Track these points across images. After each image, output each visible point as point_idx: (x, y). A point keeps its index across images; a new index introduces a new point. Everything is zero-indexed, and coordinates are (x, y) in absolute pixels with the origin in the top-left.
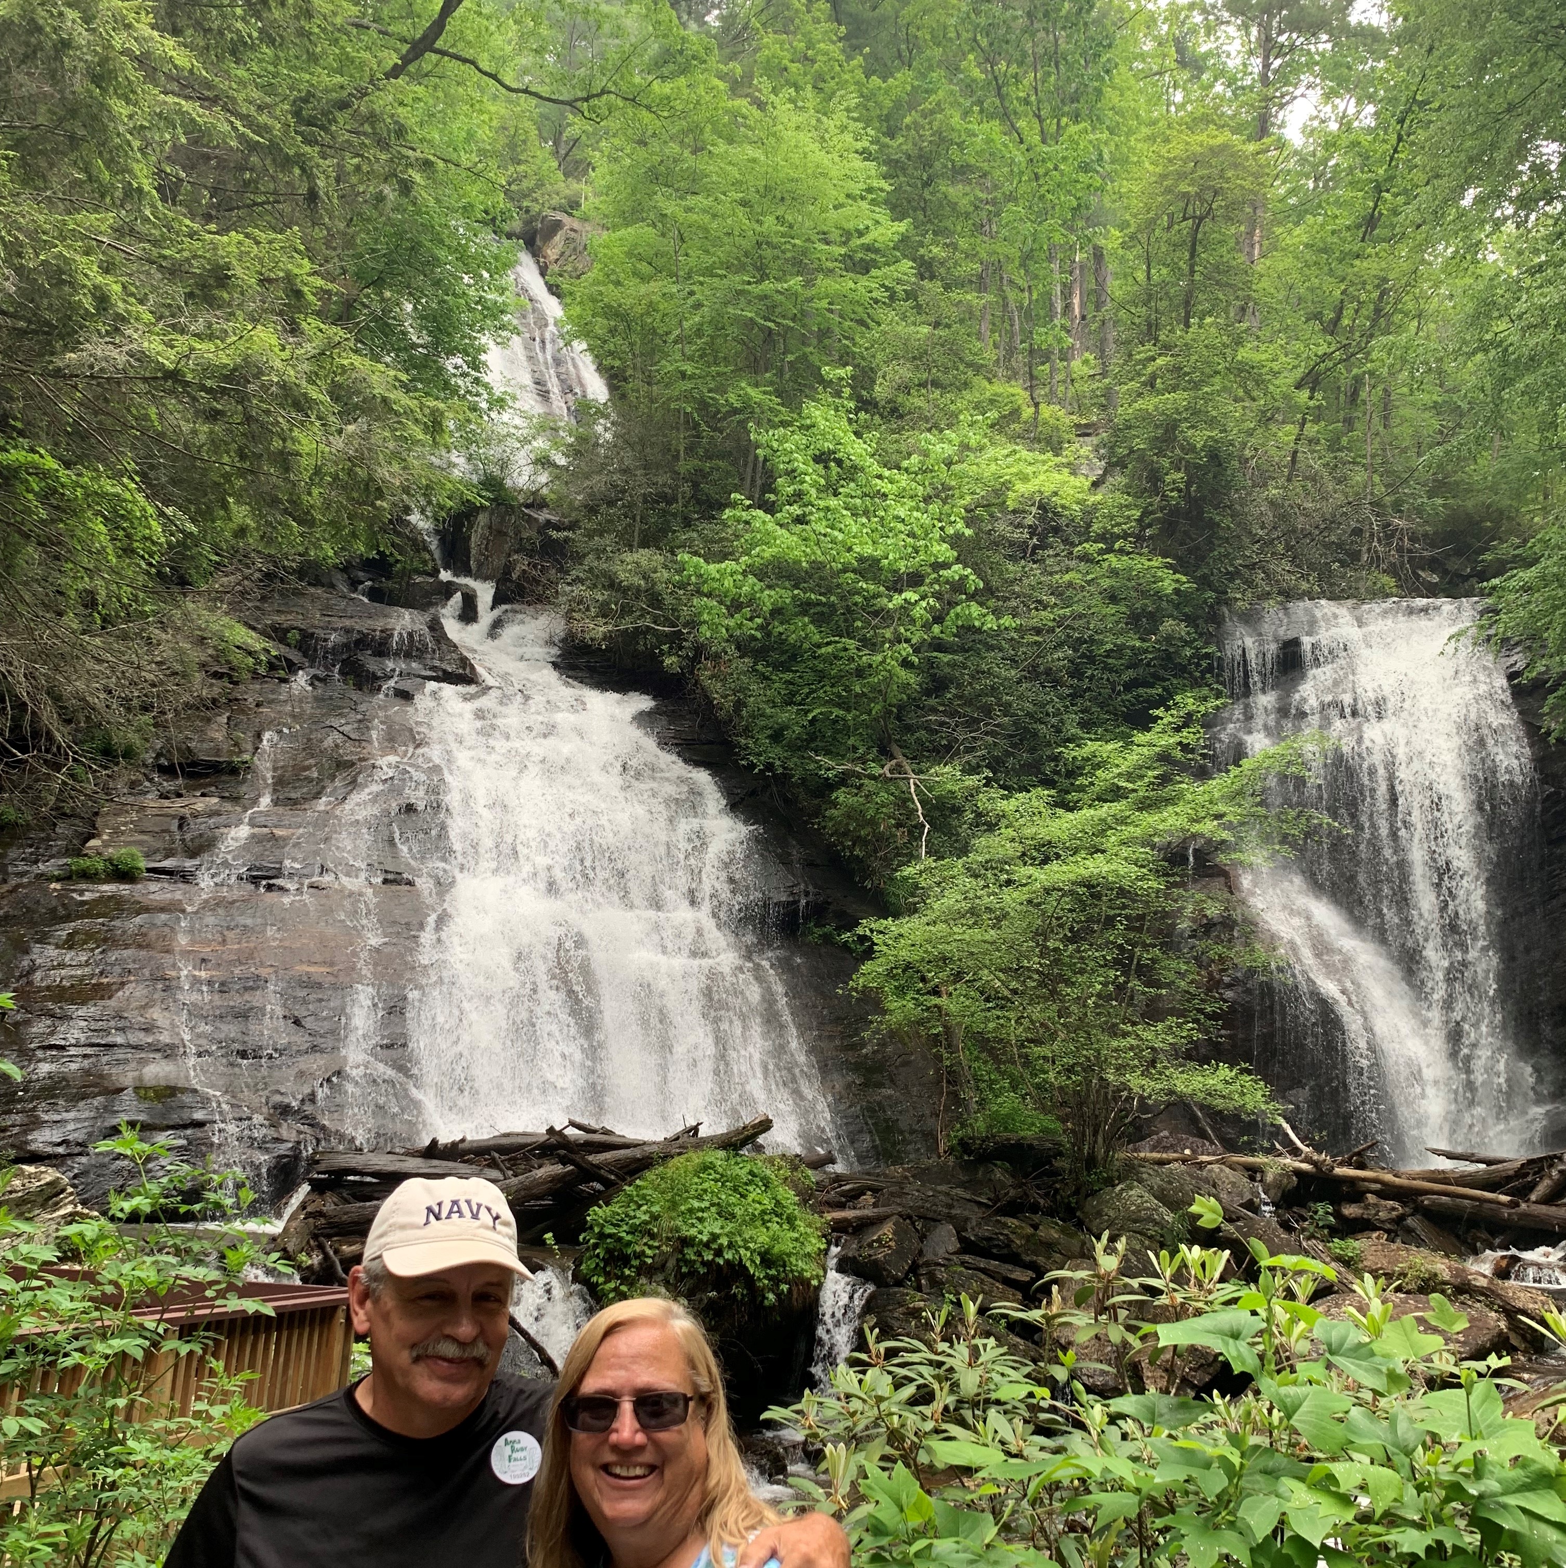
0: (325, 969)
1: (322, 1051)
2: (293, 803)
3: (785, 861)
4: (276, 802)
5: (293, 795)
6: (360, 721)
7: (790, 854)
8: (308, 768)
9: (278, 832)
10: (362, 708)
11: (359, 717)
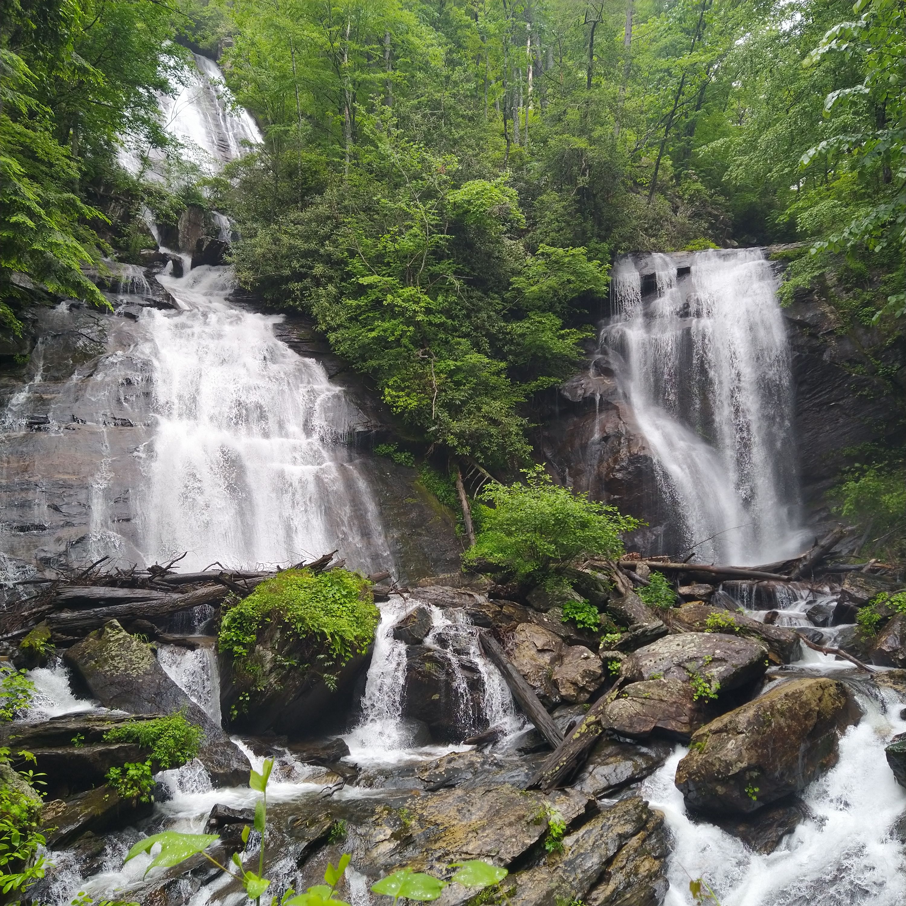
0: (74, 478)
1: (73, 525)
2: (57, 380)
3: (362, 407)
4: (45, 379)
5: (56, 374)
6: (100, 331)
7: (365, 404)
8: (67, 359)
9: (45, 396)
10: (102, 323)
11: (100, 328)
